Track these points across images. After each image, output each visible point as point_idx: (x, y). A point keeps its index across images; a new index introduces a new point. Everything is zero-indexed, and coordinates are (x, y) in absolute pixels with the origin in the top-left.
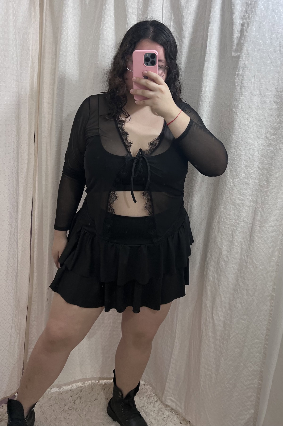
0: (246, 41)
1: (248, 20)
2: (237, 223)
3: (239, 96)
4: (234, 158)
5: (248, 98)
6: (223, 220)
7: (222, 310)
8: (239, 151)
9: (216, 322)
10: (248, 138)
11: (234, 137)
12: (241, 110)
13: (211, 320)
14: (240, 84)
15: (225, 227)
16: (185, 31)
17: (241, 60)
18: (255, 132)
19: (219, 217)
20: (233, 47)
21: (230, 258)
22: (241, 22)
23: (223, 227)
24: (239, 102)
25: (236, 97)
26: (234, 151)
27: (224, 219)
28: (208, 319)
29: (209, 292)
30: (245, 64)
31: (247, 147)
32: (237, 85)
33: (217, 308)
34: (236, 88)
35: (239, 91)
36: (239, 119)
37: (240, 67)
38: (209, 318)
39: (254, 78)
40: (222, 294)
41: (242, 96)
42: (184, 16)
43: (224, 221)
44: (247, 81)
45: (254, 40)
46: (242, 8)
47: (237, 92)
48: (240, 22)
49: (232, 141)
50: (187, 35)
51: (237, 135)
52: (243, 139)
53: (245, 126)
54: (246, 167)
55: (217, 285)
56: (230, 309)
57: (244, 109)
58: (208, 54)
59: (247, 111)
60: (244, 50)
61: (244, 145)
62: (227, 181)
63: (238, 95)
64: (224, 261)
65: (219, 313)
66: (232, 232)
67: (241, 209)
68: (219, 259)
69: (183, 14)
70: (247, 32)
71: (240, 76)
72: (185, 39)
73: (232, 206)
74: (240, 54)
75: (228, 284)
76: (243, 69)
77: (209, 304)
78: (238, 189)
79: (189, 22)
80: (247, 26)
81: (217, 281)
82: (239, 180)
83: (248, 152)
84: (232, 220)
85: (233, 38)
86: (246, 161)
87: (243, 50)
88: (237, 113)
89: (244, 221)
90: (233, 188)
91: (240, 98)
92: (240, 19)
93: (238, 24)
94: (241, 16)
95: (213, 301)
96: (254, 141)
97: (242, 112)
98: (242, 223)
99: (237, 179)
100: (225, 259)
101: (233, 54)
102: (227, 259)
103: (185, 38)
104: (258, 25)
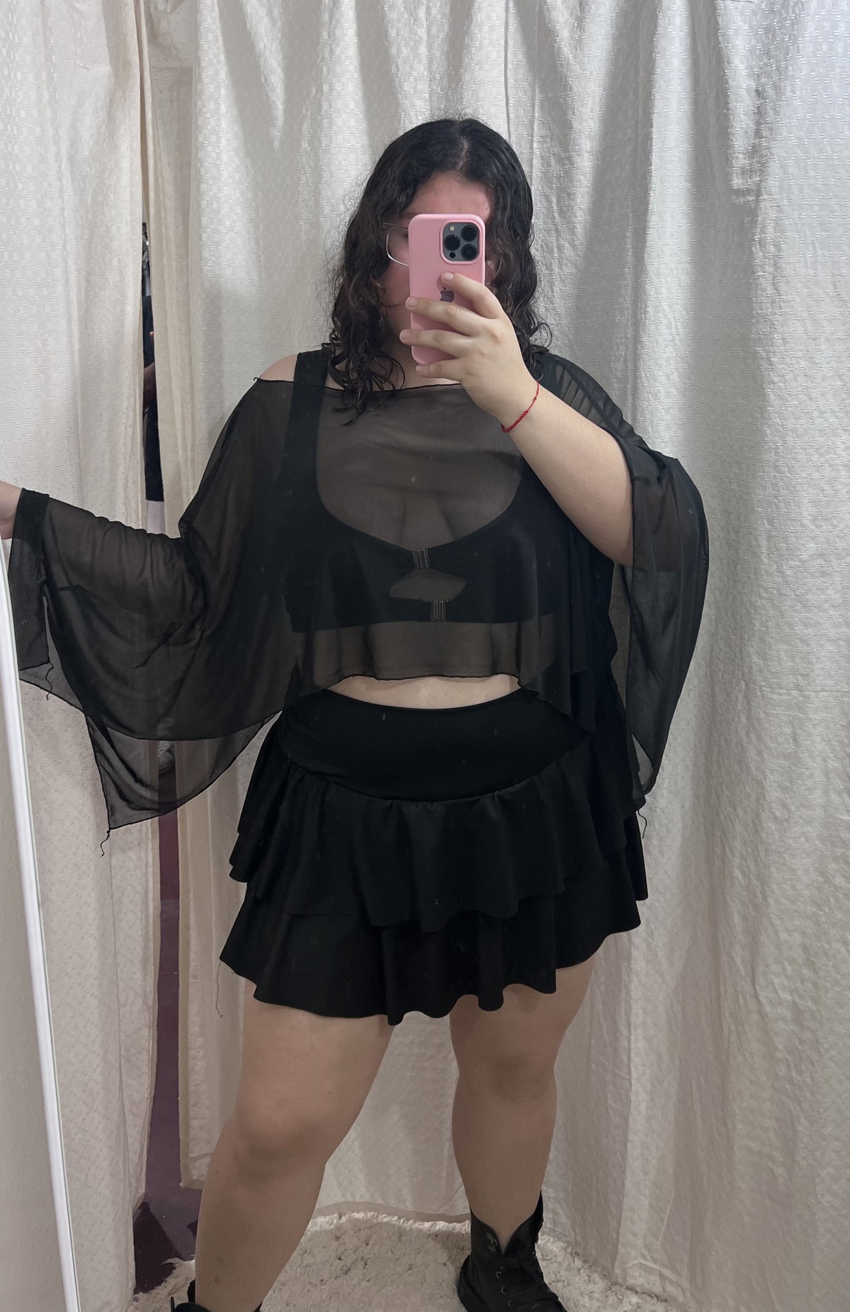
0: (776, 140)
1: (776, 78)
2: (807, 697)
3: (772, 306)
4: (776, 497)
5: (800, 309)
6: (759, 694)
7: (784, 970)
8: (790, 475)
9: (768, 1008)
10: (812, 432)
11: (768, 432)
12: (782, 348)
13: (752, 1005)
14: (769, 269)
15: (767, 714)
16: (577, 131)
17: (766, 197)
18: (833, 412)
19: (746, 685)
20: (733, 162)
21: (793, 808)
22: (753, 85)
23: (762, 715)
24: (772, 325)
25: (762, 309)
26: (776, 476)
27: (764, 688)
28: (742, 1001)
29: (737, 919)
30: (781, 210)
31: (812, 461)
32: (760, 273)
33: (767, 966)
34: (760, 284)
35: (770, 290)
36: (779, 376)
37: (764, 220)
38: (746, 997)
39: (812, 249)
40: (777, 922)
41: (780, 306)
42: (571, 87)
43: (763, 696)
44: (792, 260)
45: (801, 133)
46: (750, 41)
47: (764, 294)
48: (748, 85)
49: (763, 447)
50: (586, 145)
51: (779, 425)
52: (798, 436)
53: (800, 396)
54: (816, 522)
55: (760, 896)
56: (811, 965)
57: (793, 345)
58: (656, 192)
59: (801, 350)
60: (774, 168)
61: (804, 454)
62: (763, 572)
63: (769, 305)
64: (776, 818)
65: (776, 981)
66: (793, 725)
67: (813, 652)
68: (758, 816)
69: (570, 81)
70: (777, 113)
71: (767, 247)
72: (580, 155)
73: (785, 647)
74: (761, 181)
75: (793, 887)
76: (778, 224)
77: (739, 955)
78: (798, 593)
79: (590, 104)
80: (776, 95)
81: (758, 884)
82: (797, 563)
83: (816, 474)
84: (786, 689)
85: (731, 136)
86: (816, 503)
87: (769, 167)
88: (772, 359)
89: (825, 688)
90: (783, 591)
91: (775, 314)
92: (749, 75)
93: (744, 93)
94: (752, 68)
95: (753, 947)
96: (832, 438)
97: (786, 353)
98: (820, 694)
99: (791, 563)
100: (778, 813)
101: (737, 182)
102: (785, 812)
103: (580, 153)
104: (808, 88)
